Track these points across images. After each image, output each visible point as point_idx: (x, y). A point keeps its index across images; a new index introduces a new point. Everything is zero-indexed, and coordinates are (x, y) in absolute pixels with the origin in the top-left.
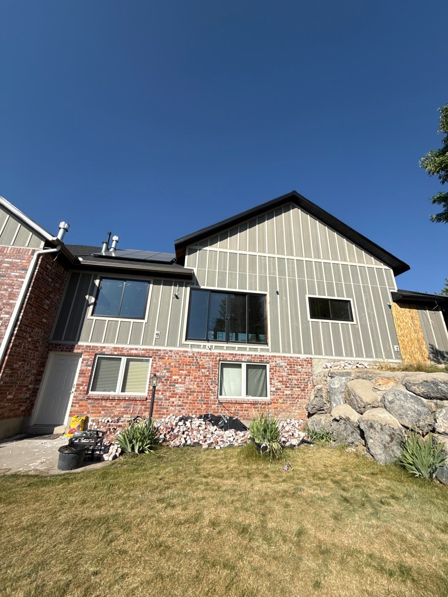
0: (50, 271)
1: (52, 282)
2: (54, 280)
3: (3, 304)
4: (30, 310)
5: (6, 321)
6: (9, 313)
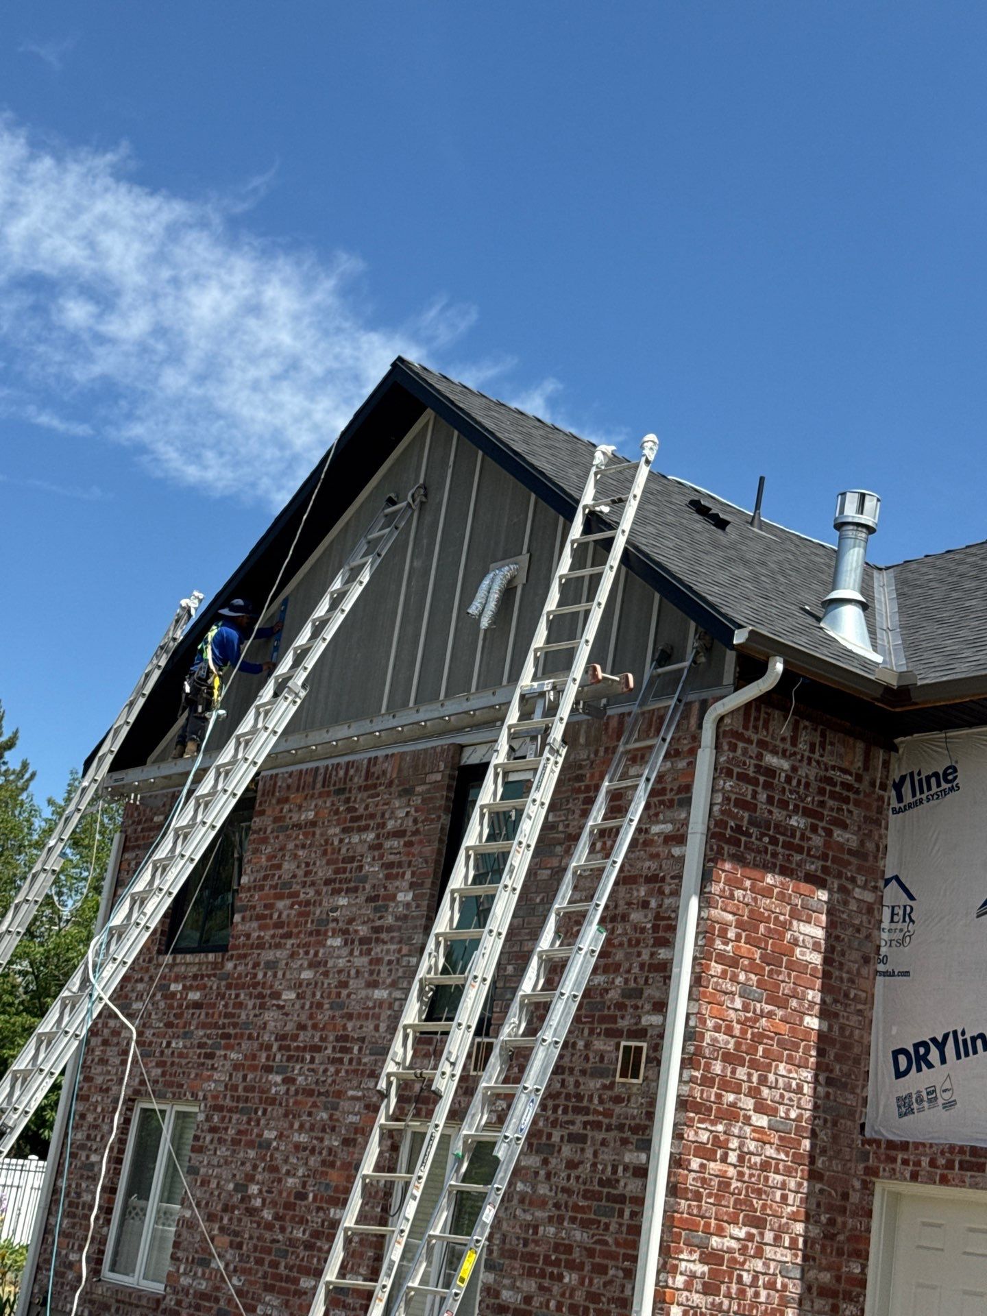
0: (789, 780)
1: (814, 829)
2: (820, 817)
3: (642, 966)
4: (728, 986)
5: (658, 1040)
6: (661, 1007)
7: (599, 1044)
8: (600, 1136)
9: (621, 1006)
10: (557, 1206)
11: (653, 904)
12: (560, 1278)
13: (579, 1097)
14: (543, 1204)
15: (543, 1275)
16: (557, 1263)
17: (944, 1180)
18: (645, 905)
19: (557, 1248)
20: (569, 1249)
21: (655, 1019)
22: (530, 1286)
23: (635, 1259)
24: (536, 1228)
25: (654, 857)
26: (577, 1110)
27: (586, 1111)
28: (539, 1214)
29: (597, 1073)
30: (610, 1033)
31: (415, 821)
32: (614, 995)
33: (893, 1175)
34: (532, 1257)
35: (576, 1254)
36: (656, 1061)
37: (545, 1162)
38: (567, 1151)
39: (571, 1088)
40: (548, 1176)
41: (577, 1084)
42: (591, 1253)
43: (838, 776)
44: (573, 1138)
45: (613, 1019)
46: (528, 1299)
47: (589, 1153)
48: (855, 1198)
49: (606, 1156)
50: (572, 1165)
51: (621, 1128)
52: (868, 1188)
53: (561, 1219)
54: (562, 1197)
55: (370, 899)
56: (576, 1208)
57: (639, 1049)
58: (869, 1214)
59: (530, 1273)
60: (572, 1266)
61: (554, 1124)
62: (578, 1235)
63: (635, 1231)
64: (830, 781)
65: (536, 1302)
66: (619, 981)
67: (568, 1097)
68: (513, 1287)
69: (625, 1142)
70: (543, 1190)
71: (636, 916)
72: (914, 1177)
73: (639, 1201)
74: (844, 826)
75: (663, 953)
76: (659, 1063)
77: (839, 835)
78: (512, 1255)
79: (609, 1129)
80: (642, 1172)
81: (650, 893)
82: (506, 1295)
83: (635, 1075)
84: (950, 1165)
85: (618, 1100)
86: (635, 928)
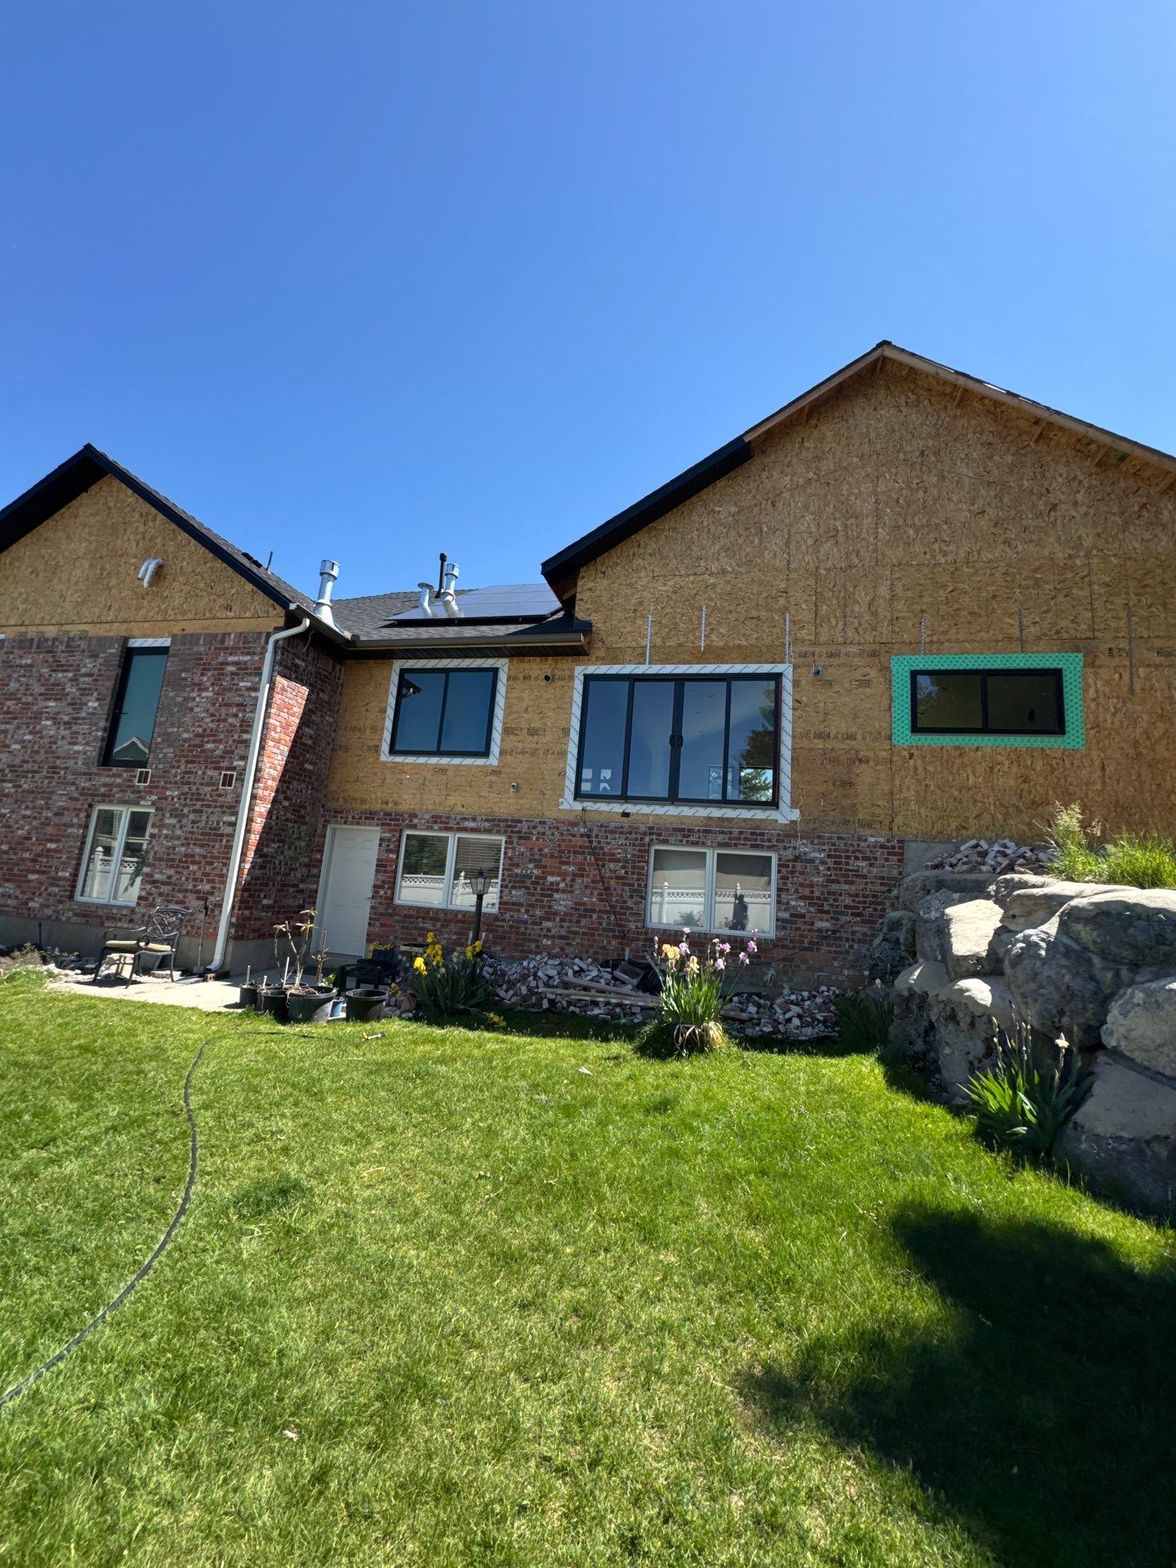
3: (234, 741)
4: (276, 751)
5: (242, 772)
6: (244, 758)
7: (210, 773)
8: (210, 810)
9: (221, 757)
10: (186, 839)
11: (240, 715)
12: (188, 868)
13: (199, 794)
14: (178, 838)
15: (178, 866)
16: (186, 862)
17: (358, 824)
18: (236, 716)
19: (186, 855)
20: (192, 856)
21: (242, 763)
22: (171, 872)
23: (229, 859)
24: (174, 848)
25: (240, 696)
26: (197, 800)
27: (203, 800)
28: (176, 842)
29: (208, 785)
30: (215, 768)
31: (100, 670)
32: (218, 752)
33: (336, 822)
34: (173, 860)
35: (197, 858)
36: (241, 779)
37: (180, 821)
38: (192, 817)
39: (194, 791)
40: (181, 827)
41: (198, 789)
42: (204, 857)
43: (323, 672)
44: (194, 811)
45: (219, 763)
46: (169, 877)
47: (204, 817)
48: (319, 831)
49: (214, 818)
50: (194, 822)
51: (222, 807)
52: (325, 827)
53: (188, 844)
54: (188, 835)
55: (69, 704)
56: (197, 839)
57: (232, 776)
58: (325, 837)
59: (171, 867)
60: (194, 863)
61: (185, 805)
62: (198, 850)
63: (229, 847)
64: (319, 673)
65: (174, 878)
66: (221, 747)
67: (193, 794)
68: (161, 873)
69: (223, 812)
70: (178, 832)
71: (231, 720)
72: (345, 823)
73: (232, 836)
74: (323, 691)
75: (245, 736)
76: (243, 781)
77: (321, 694)
78: (161, 859)
79: (215, 807)
80: (233, 824)
81: (238, 711)
82: (157, 876)
83: (230, 785)
84: (360, 818)
85: (220, 795)
86: (231, 725)
